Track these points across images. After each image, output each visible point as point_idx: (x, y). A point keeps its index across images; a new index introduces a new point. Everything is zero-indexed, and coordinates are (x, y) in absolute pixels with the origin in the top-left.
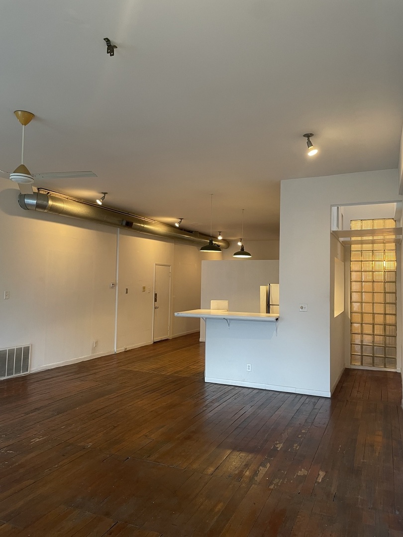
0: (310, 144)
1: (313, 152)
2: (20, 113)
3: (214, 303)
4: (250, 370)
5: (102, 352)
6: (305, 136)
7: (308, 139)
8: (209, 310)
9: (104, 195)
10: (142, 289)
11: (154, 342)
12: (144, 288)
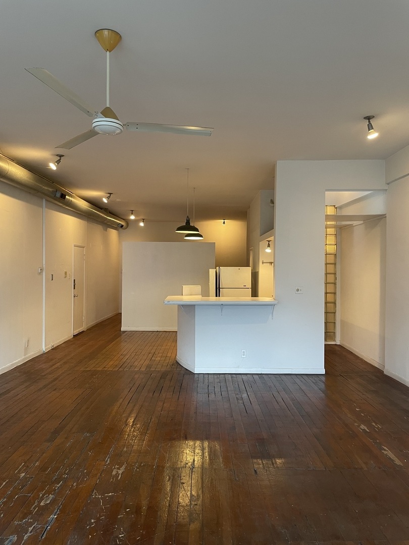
0: (370, 127)
1: (373, 136)
2: (106, 32)
3: (186, 289)
4: (245, 356)
5: (33, 353)
6: (365, 118)
7: (369, 122)
8: (179, 297)
9: (59, 158)
10: (64, 275)
11: (74, 336)
12: (66, 273)
